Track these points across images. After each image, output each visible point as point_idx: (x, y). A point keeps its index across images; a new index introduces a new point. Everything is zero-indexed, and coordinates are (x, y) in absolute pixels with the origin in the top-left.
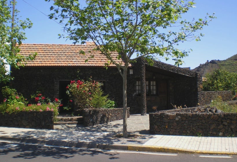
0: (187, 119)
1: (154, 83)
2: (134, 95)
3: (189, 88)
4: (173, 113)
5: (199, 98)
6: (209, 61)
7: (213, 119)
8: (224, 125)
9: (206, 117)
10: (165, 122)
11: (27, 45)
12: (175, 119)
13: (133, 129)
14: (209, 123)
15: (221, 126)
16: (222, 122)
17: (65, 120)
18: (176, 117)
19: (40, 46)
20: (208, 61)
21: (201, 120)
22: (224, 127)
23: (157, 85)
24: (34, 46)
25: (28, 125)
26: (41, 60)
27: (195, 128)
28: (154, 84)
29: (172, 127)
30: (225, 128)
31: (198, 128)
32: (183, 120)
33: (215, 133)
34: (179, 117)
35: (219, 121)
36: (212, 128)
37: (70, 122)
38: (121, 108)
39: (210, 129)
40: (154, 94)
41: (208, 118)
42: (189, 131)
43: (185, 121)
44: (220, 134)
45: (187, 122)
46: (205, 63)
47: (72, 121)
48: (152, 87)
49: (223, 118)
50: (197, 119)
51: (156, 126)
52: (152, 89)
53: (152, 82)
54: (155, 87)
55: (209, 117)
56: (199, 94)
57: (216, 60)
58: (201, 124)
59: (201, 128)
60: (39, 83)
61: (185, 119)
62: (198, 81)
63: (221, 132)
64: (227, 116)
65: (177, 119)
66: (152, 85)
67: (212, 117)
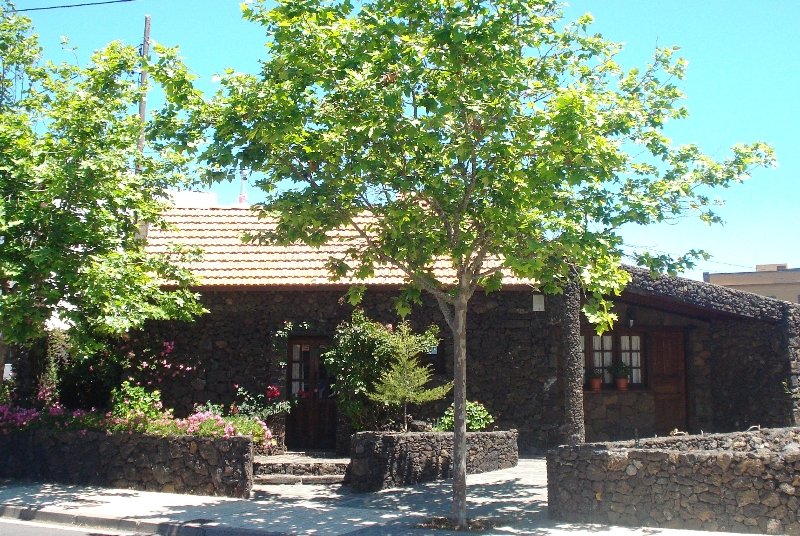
0: (662, 470)
3: (763, 362)
4: (620, 452)
7: (745, 472)
8: (783, 494)
9: (725, 467)
10: (593, 481)
12: (625, 469)
14: (734, 485)
15: (774, 498)
16: (777, 484)
17: (296, 470)
18: (629, 465)
21: (709, 476)
22: (784, 501)
23: (644, 350)
24: (211, 213)
25: (170, 483)
27: (690, 504)
28: (634, 348)
29: (614, 499)
30: (786, 505)
31: (699, 501)
32: (648, 476)
33: (753, 521)
34: (638, 464)
35: (766, 480)
36: (745, 503)
37: (312, 476)
39: (737, 505)
40: (634, 381)
41: (730, 468)
42: (669, 513)
43: (657, 478)
44: (769, 526)
45: (662, 481)
47: (319, 474)
49: (778, 471)
50: (694, 472)
51: (565, 492)
53: (624, 340)
54: (636, 359)
55: (733, 465)
58: (707, 489)
59: (708, 503)
60: (220, 344)
61: (655, 472)
63: (775, 518)
64: (793, 464)
65: (631, 471)
66: (628, 348)
67: (743, 466)
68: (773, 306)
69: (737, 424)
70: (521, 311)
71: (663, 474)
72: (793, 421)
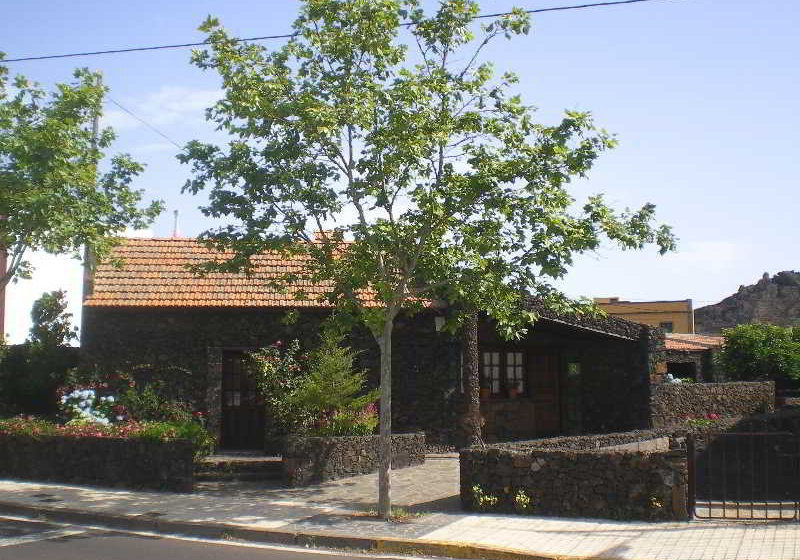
1: (519, 357)
2: (447, 396)
4: (525, 451)
5: (654, 406)
6: (771, 277)
10: (501, 477)
11: (132, 243)
12: (530, 467)
13: (420, 496)
18: (533, 462)
19: (173, 243)
20: (766, 275)
23: (526, 366)
24: (153, 243)
26: (172, 289)
28: (518, 363)
32: (551, 472)
34: (542, 461)
38: (398, 435)
39: (627, 496)
43: (558, 473)
46: (755, 283)
48: (510, 371)
52: (510, 375)
53: (510, 356)
54: (519, 370)
56: (653, 391)
57: (792, 272)
61: (557, 468)
62: (650, 352)
65: (535, 467)
66: (512, 363)
67: (633, 463)
68: (635, 328)
69: (603, 427)
70: (426, 331)
71: (563, 470)
72: (651, 424)
